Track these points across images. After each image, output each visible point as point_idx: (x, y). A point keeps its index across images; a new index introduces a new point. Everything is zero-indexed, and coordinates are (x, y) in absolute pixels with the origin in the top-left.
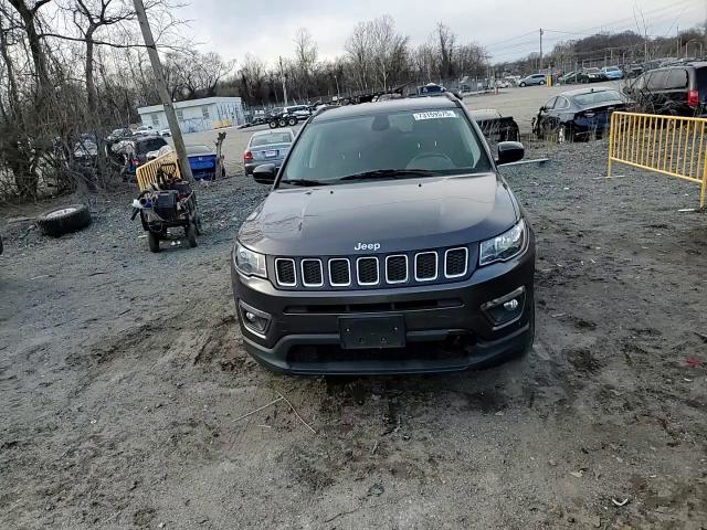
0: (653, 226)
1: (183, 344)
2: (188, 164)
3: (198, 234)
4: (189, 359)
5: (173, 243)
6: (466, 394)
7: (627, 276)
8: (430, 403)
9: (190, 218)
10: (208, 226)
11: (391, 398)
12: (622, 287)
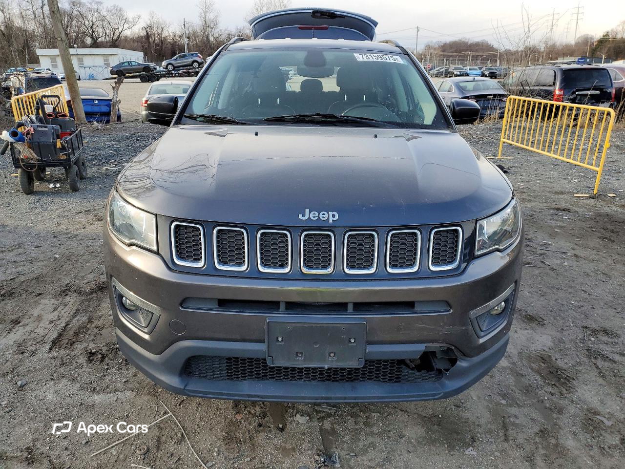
0: (558, 209)
1: (39, 318)
2: (81, 105)
3: (82, 178)
4: (43, 342)
5: (52, 186)
6: (419, 416)
7: (554, 262)
8: (375, 429)
9: (73, 158)
10: (95, 169)
11: (322, 419)
12: (553, 274)
